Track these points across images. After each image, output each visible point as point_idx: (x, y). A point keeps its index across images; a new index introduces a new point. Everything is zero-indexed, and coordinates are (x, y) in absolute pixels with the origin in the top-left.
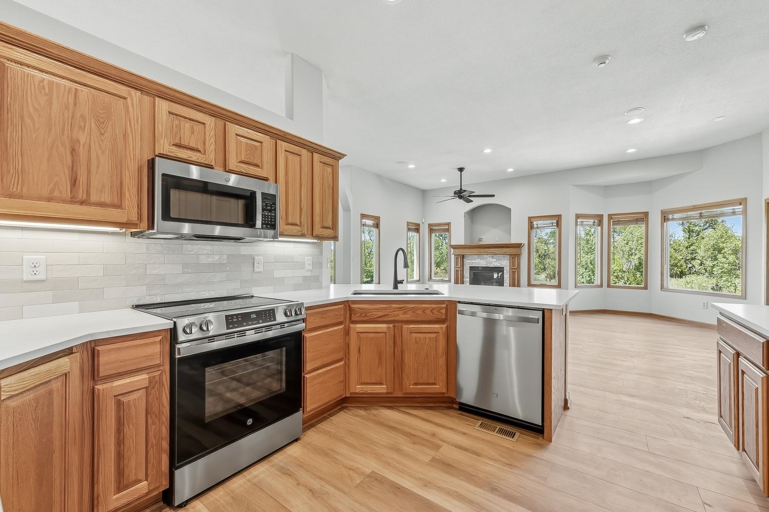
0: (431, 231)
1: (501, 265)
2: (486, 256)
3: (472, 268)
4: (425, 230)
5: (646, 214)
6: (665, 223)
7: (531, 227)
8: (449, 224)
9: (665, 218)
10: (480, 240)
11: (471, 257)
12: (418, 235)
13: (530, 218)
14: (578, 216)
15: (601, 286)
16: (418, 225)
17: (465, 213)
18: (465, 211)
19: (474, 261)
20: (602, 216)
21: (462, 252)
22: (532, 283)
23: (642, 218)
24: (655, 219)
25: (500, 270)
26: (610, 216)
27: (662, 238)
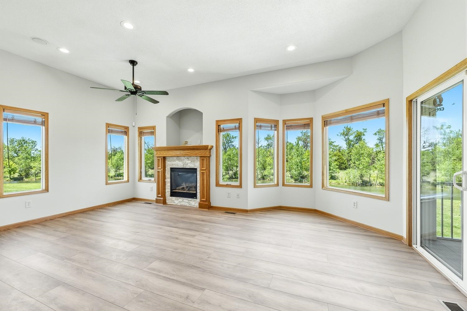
0: (141, 133)
1: (195, 166)
2: (182, 158)
3: (172, 170)
4: (134, 133)
5: (311, 119)
6: (325, 128)
7: (219, 130)
8: (154, 128)
9: (326, 123)
10: (186, 142)
11: (171, 158)
12: (126, 137)
13: (217, 121)
14: (257, 120)
15: (278, 185)
16: (127, 128)
17: (167, 117)
18: (167, 115)
19: (173, 163)
20: (277, 121)
21: (164, 154)
22: (220, 183)
23: (308, 124)
24: (318, 124)
25: (194, 170)
26: (285, 122)
27: (322, 141)
